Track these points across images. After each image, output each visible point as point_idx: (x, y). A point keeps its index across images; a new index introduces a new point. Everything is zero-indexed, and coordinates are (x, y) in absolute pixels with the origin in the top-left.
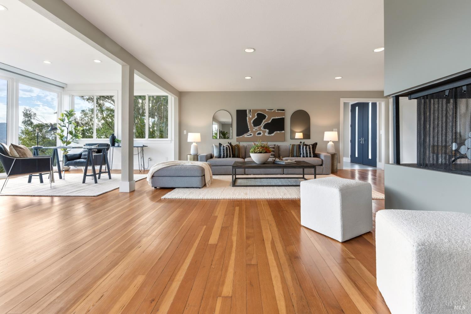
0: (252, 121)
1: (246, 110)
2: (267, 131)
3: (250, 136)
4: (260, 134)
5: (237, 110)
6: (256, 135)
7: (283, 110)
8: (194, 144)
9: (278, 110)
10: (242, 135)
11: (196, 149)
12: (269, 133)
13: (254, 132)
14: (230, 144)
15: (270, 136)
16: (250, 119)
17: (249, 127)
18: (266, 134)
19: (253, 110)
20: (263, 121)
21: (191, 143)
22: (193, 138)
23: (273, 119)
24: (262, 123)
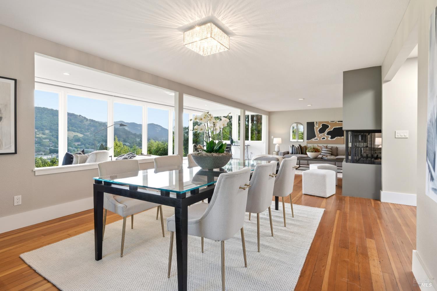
0: (318, 130)
1: (314, 122)
2: (330, 136)
3: (317, 140)
4: (324, 138)
5: (307, 123)
6: (321, 139)
7: (342, 122)
8: (277, 145)
9: (338, 122)
10: (310, 139)
11: (279, 147)
12: (332, 138)
13: (320, 138)
14: (300, 146)
15: (332, 140)
16: (317, 128)
17: (316, 134)
18: (329, 139)
19: (319, 122)
20: (327, 130)
21: (276, 144)
22: (277, 141)
23: (334, 128)
24: (326, 131)
